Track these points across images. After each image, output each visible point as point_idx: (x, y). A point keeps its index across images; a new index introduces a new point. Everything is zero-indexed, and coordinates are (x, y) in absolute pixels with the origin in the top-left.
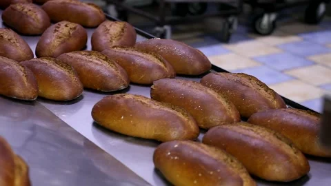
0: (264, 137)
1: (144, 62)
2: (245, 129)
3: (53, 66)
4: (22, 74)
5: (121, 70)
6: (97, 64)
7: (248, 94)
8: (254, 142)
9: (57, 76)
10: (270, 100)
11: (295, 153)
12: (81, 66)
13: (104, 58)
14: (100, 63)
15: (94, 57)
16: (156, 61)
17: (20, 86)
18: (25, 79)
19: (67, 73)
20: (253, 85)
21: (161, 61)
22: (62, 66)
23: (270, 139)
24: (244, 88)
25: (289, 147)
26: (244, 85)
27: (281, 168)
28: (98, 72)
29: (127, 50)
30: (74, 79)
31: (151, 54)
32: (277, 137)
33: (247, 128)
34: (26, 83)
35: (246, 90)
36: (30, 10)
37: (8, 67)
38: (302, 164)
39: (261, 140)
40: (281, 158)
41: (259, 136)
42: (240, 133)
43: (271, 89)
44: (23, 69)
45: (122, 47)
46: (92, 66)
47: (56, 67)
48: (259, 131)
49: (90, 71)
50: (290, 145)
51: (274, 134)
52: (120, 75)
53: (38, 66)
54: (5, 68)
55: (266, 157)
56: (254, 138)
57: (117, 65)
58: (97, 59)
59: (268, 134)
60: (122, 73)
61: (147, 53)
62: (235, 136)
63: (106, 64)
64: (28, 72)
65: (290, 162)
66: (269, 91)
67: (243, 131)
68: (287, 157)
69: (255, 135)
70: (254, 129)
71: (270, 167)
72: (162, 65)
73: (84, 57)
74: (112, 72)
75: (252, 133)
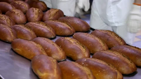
0: (118, 55)
1: (62, 27)
2: (110, 52)
3: (24, 28)
4: (10, 31)
5: (52, 30)
6: (42, 27)
7: (110, 39)
8: (113, 58)
9: (26, 32)
10: (119, 41)
11: (131, 63)
12: (36, 28)
13: (45, 25)
14: (43, 26)
15: (41, 24)
16: (67, 26)
17: (10, 37)
18: (12, 34)
19: (30, 31)
20: (112, 35)
21: (69, 26)
22: (27, 28)
23: (120, 57)
24: (108, 36)
25: (128, 60)
26: (108, 35)
27: (125, 69)
28: (43, 31)
29: (55, 21)
30: (33, 33)
31: (65, 23)
32: (124, 56)
33: (111, 52)
34: (12, 35)
35: (109, 37)
36: (22, 4)
37: (5, 29)
38: (134, 67)
39: (117, 57)
40: (125, 65)
41: (116, 55)
42: (108, 54)
43: (120, 37)
44: (11, 30)
45: (53, 20)
46: (40, 28)
47: (25, 29)
48: (116, 53)
49: (39, 30)
50: (129, 59)
51: (122, 55)
52: (52, 32)
53: (17, 28)
54: (3, 29)
55: (119, 64)
56: (113, 56)
57: (51, 28)
58: (42, 25)
59: (119, 54)
60: (53, 31)
61: (63, 22)
62: (106, 55)
63: (46, 27)
64: (13, 31)
65: (129, 66)
66: (119, 38)
67: (109, 53)
68: (127, 64)
69: (114, 55)
70: (114, 53)
71: (120, 68)
72: (70, 28)
73: (37, 24)
74: (48, 30)
75: (113, 54)
